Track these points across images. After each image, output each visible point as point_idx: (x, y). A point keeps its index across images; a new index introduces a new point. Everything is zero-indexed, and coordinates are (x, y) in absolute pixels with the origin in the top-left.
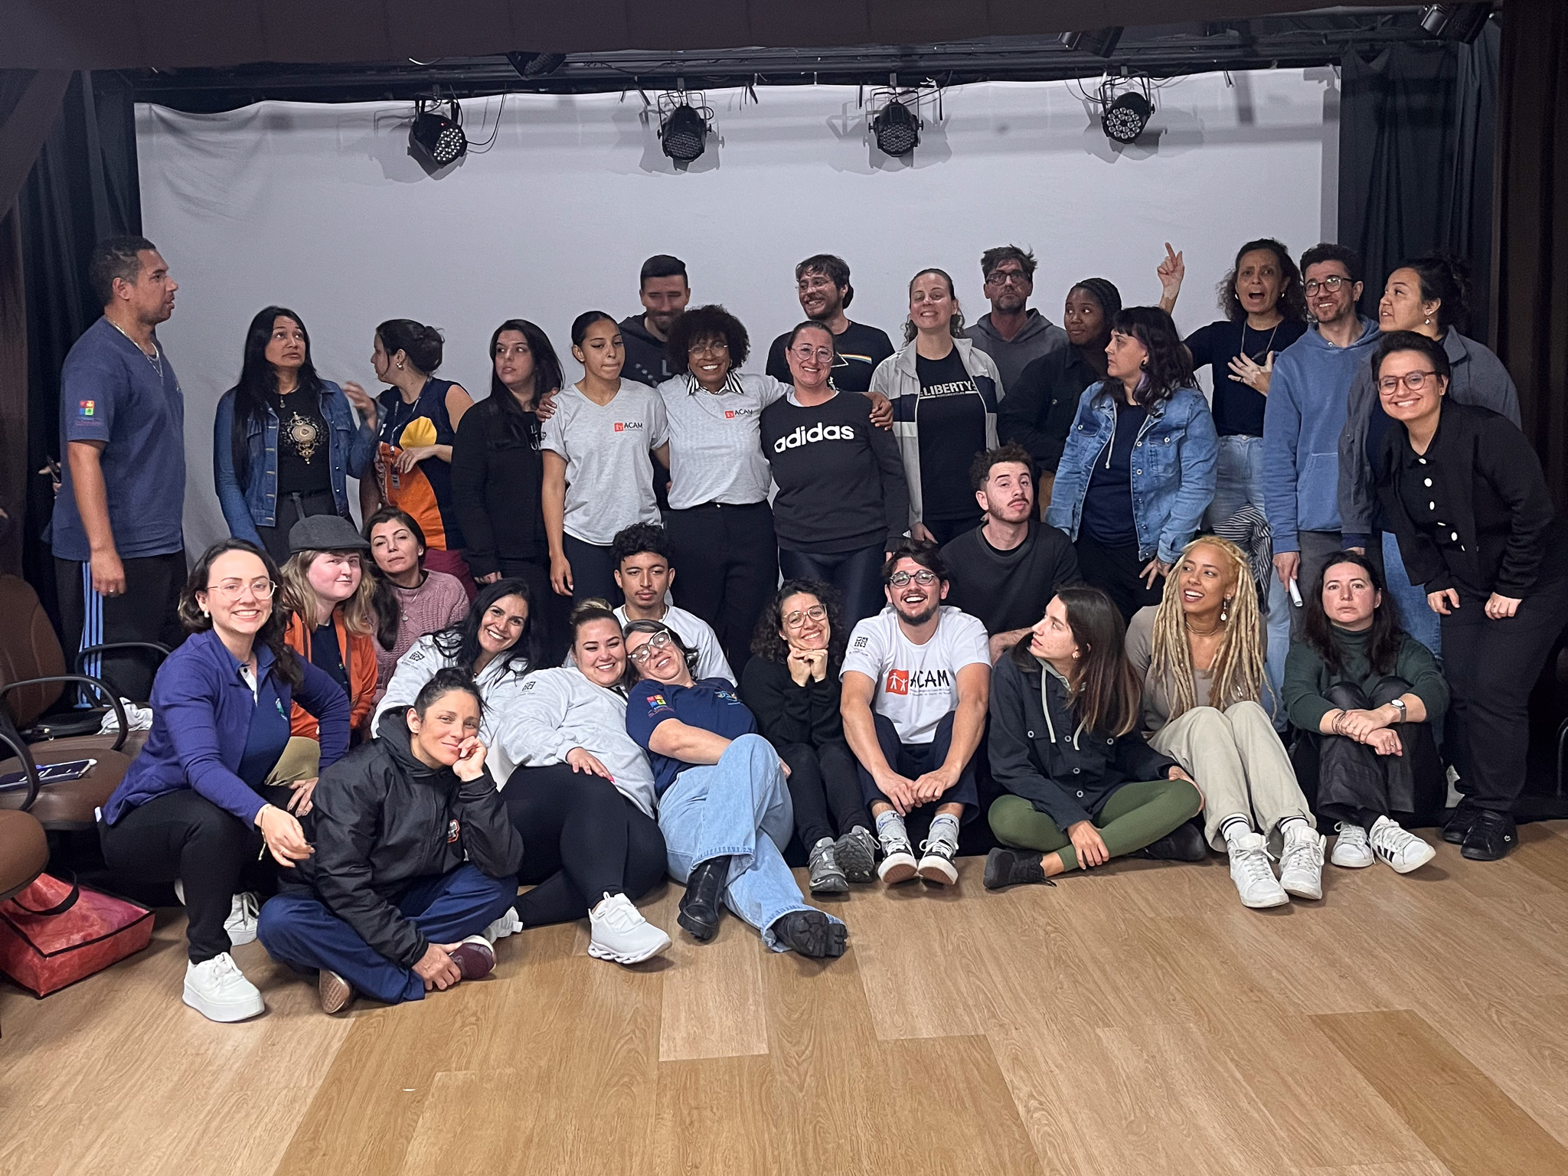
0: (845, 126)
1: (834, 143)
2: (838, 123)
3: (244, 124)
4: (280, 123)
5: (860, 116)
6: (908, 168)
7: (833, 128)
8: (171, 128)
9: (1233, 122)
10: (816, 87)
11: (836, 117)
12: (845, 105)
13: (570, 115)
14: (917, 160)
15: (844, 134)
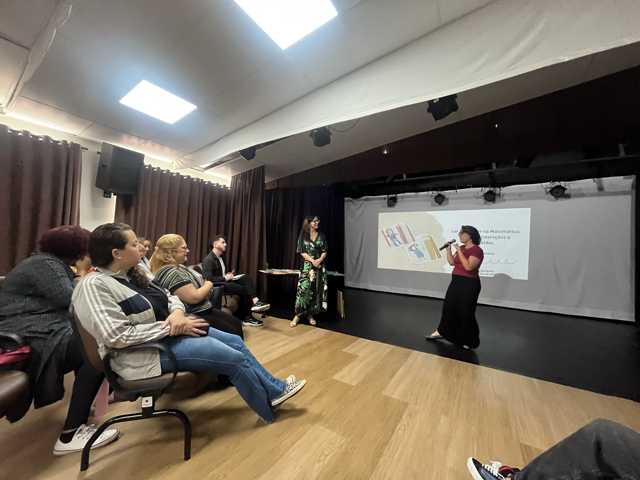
0: (477, 196)
1: (475, 200)
2: (476, 195)
3: (362, 200)
4: (367, 200)
5: (482, 194)
6: (494, 204)
7: (475, 197)
8: (351, 201)
9: (596, 191)
10: (471, 189)
12: (478, 192)
13: (418, 196)
14: (496, 203)
15: (477, 198)
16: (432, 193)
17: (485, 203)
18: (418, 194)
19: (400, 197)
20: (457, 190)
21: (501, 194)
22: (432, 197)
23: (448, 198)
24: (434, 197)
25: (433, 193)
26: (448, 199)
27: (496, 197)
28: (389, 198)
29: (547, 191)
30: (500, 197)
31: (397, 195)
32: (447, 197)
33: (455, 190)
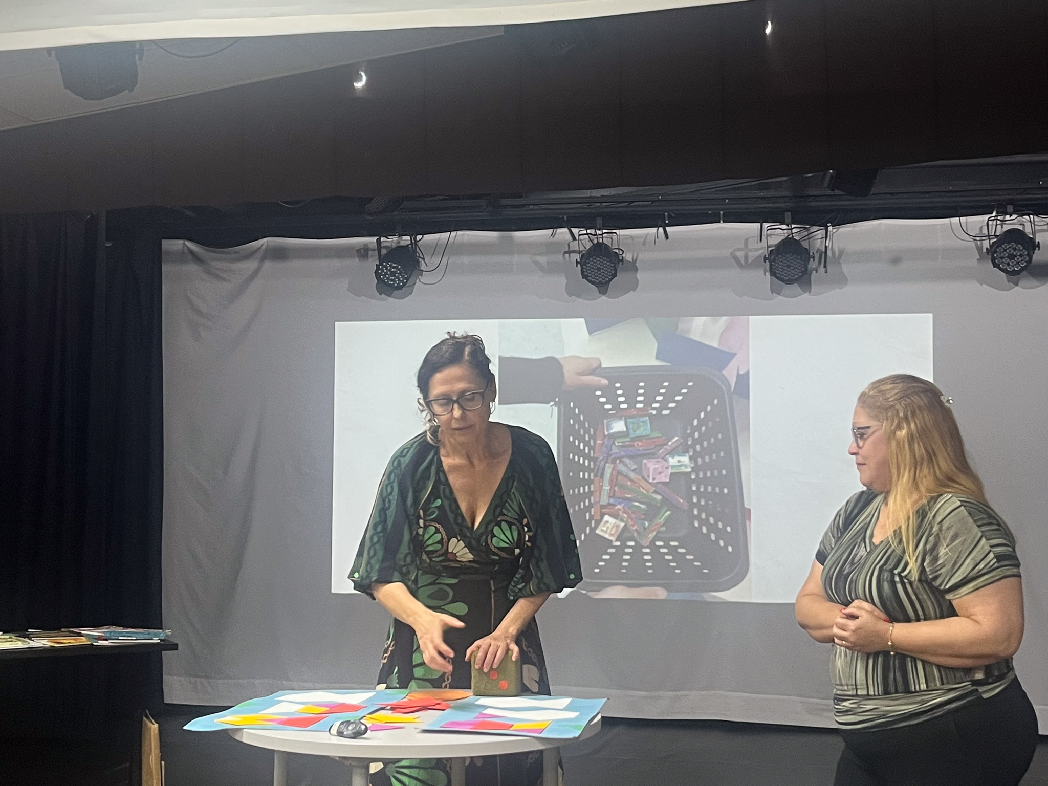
0: (746, 257)
1: (736, 272)
2: (740, 254)
3: (249, 256)
4: (279, 254)
5: (760, 249)
6: (806, 295)
7: (736, 259)
8: (196, 258)
10: (722, 225)
11: (739, 250)
12: (746, 240)
13: (508, 248)
14: (814, 288)
15: (745, 265)
16: (569, 237)
17: (775, 290)
18: (511, 237)
19: (435, 247)
20: (668, 229)
21: (829, 253)
22: (569, 252)
23: (634, 261)
24: (577, 257)
25: (574, 239)
26: (633, 267)
27: (812, 264)
28: (384, 252)
29: (982, 247)
30: (825, 267)
31: (418, 238)
32: (628, 257)
33: (661, 229)
